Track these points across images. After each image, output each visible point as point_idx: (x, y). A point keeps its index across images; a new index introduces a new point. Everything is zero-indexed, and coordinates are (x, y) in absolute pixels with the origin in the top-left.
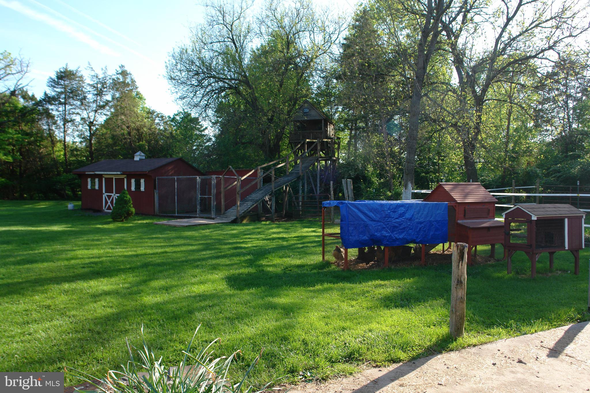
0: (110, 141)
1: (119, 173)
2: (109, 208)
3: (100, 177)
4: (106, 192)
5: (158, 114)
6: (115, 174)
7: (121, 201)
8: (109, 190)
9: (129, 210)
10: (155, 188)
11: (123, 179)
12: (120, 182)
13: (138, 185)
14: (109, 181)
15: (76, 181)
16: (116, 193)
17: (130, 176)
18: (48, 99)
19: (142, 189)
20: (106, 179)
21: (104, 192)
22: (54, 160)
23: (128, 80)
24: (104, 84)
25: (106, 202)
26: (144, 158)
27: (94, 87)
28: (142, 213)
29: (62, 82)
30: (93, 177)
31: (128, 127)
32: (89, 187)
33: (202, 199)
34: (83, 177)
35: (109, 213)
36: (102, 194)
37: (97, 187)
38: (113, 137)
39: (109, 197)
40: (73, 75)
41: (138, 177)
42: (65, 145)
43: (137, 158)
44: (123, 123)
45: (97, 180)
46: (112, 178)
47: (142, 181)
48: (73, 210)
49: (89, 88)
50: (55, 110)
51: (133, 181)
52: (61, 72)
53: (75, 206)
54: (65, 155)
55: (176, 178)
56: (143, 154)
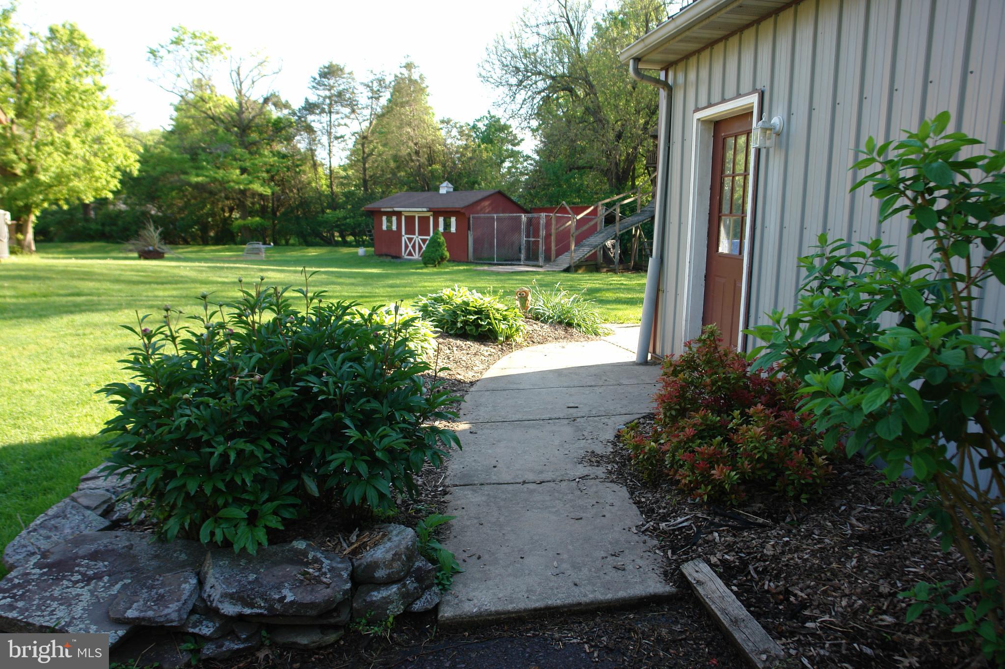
0: (392, 164)
1: (425, 210)
2: (410, 254)
3: (399, 214)
4: (406, 233)
5: (456, 123)
6: (419, 211)
7: (434, 244)
8: (410, 230)
9: (443, 254)
10: (469, 229)
11: (428, 218)
12: (424, 221)
13: (447, 225)
14: (410, 220)
16: (420, 234)
17: (437, 213)
18: (310, 107)
19: (453, 229)
20: (406, 217)
21: (403, 233)
23: (415, 76)
24: (380, 81)
25: (407, 247)
26: (452, 190)
27: (368, 86)
28: (456, 259)
29: (326, 81)
30: (389, 214)
31: (416, 144)
32: (384, 227)
33: (528, 242)
34: (376, 214)
35: (410, 260)
36: (400, 236)
37: (394, 228)
38: (396, 158)
39: (410, 240)
40: (341, 70)
41: (447, 214)
42: (331, 170)
43: (443, 191)
44: (410, 138)
45: (394, 219)
46: (414, 217)
47: (453, 220)
48: (365, 256)
49: (362, 89)
50: (317, 121)
51: (441, 220)
52: (325, 67)
53: (366, 251)
55: (495, 216)
56: (450, 185)
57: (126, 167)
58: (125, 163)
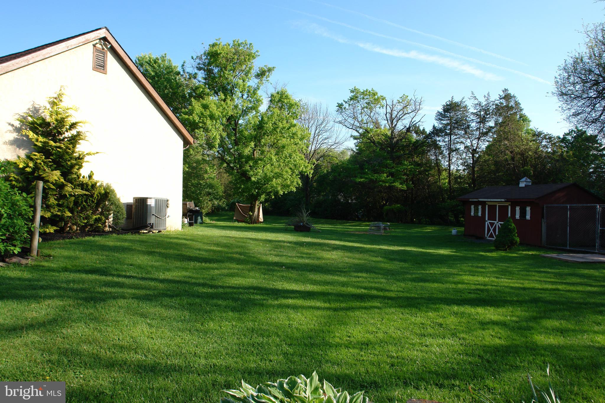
0: (493, 167)
1: (503, 200)
2: (491, 236)
3: (483, 204)
4: (489, 219)
5: (546, 135)
6: (498, 201)
7: (505, 230)
8: (492, 217)
9: (513, 239)
10: (543, 217)
11: (508, 206)
12: (503, 209)
13: (523, 213)
14: (492, 208)
15: (459, 207)
16: (499, 221)
17: (514, 204)
18: (436, 132)
19: (528, 217)
20: (489, 206)
21: (487, 219)
22: (440, 187)
23: (512, 103)
24: (486, 111)
25: (489, 230)
26: (530, 184)
27: (477, 115)
28: (527, 244)
29: (448, 115)
30: (477, 204)
31: (511, 152)
32: (472, 214)
34: (467, 204)
35: (491, 240)
36: (485, 221)
37: (480, 214)
38: (496, 163)
39: (492, 224)
40: (458, 106)
41: (523, 204)
42: (449, 173)
43: (522, 185)
44: (507, 148)
45: (480, 207)
46: (496, 205)
47: (528, 209)
48: (455, 235)
49: (472, 117)
50: (442, 141)
51: (518, 209)
52: (447, 105)
53: (458, 232)
54: (449, 182)
55: (568, 206)
56: (529, 180)
57: (305, 172)
58: (304, 170)
